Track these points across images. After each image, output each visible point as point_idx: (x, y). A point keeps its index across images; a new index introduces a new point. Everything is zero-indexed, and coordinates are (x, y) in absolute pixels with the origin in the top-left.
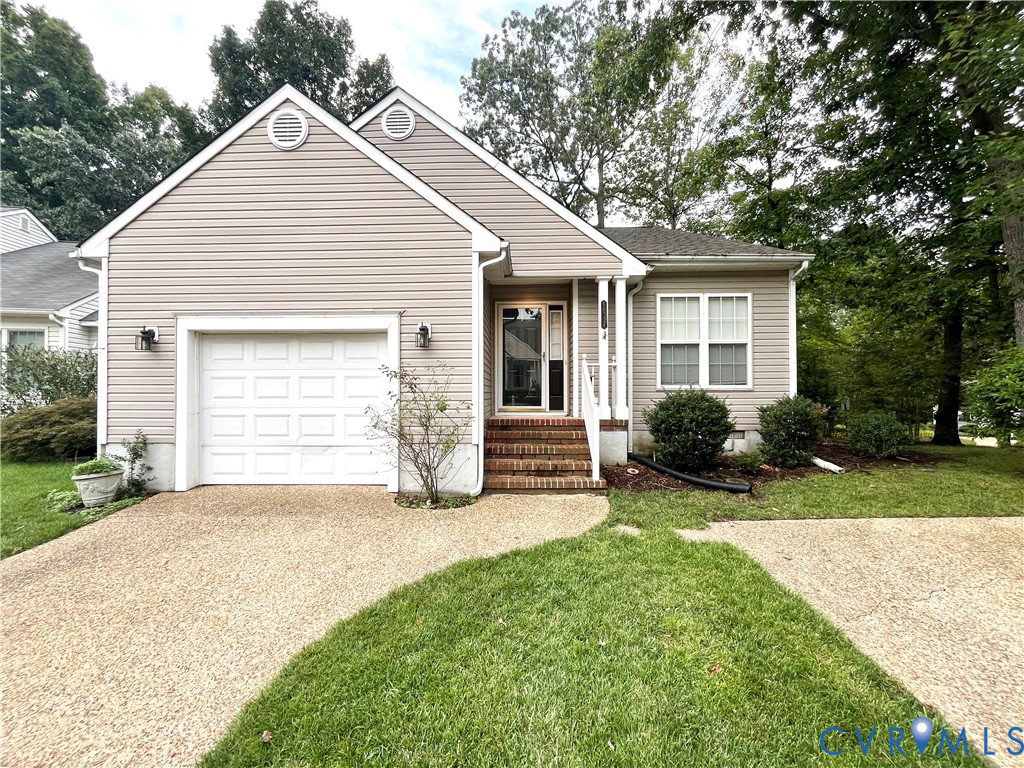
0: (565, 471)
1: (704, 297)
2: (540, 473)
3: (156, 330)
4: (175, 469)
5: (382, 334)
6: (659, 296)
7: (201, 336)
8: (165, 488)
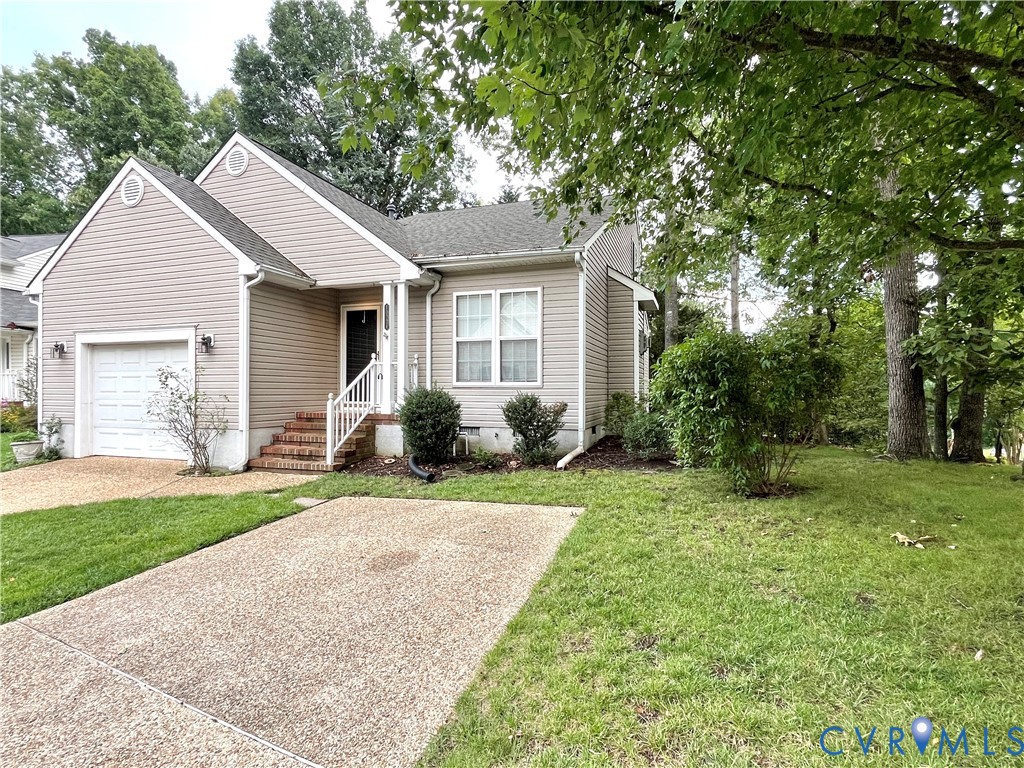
0: (318, 457)
1: (496, 294)
2: (301, 457)
3: (65, 344)
4: (76, 444)
5: (183, 343)
6: (455, 294)
7: (92, 347)
8: (70, 456)
